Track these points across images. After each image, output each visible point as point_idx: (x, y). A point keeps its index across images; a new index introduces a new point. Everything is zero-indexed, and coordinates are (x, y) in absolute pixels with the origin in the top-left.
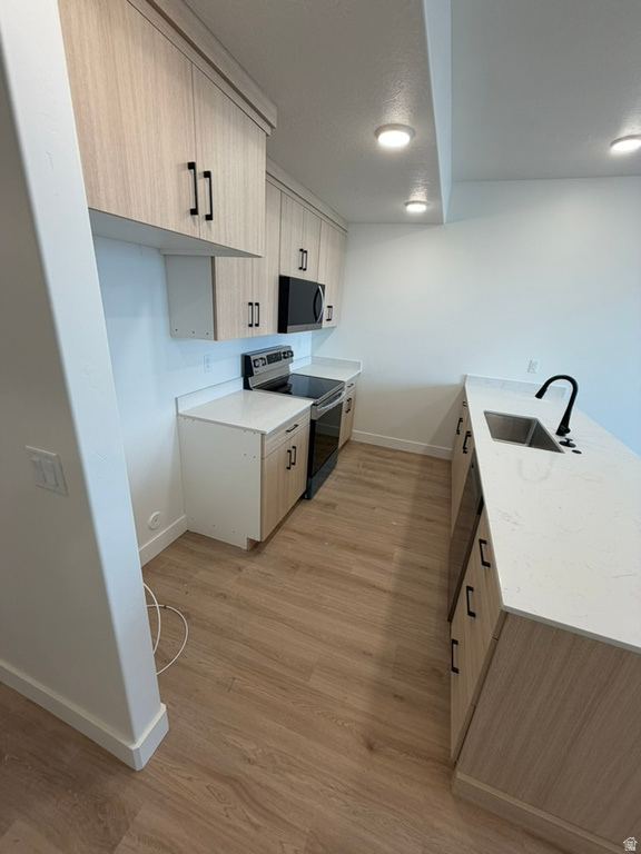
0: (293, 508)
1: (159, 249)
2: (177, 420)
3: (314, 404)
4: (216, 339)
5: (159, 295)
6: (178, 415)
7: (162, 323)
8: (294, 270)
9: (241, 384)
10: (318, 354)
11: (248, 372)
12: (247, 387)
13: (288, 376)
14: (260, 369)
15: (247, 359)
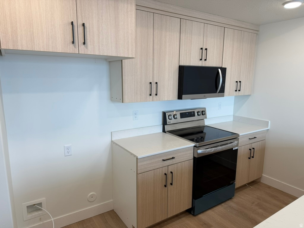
0: (177, 216)
1: (106, 59)
2: (112, 144)
3: (194, 146)
4: (123, 102)
5: (105, 81)
6: (112, 141)
7: (106, 94)
8: (194, 61)
9: (160, 129)
10: (236, 115)
11: (165, 123)
12: (164, 131)
13: (204, 127)
14: (173, 121)
15: (164, 114)
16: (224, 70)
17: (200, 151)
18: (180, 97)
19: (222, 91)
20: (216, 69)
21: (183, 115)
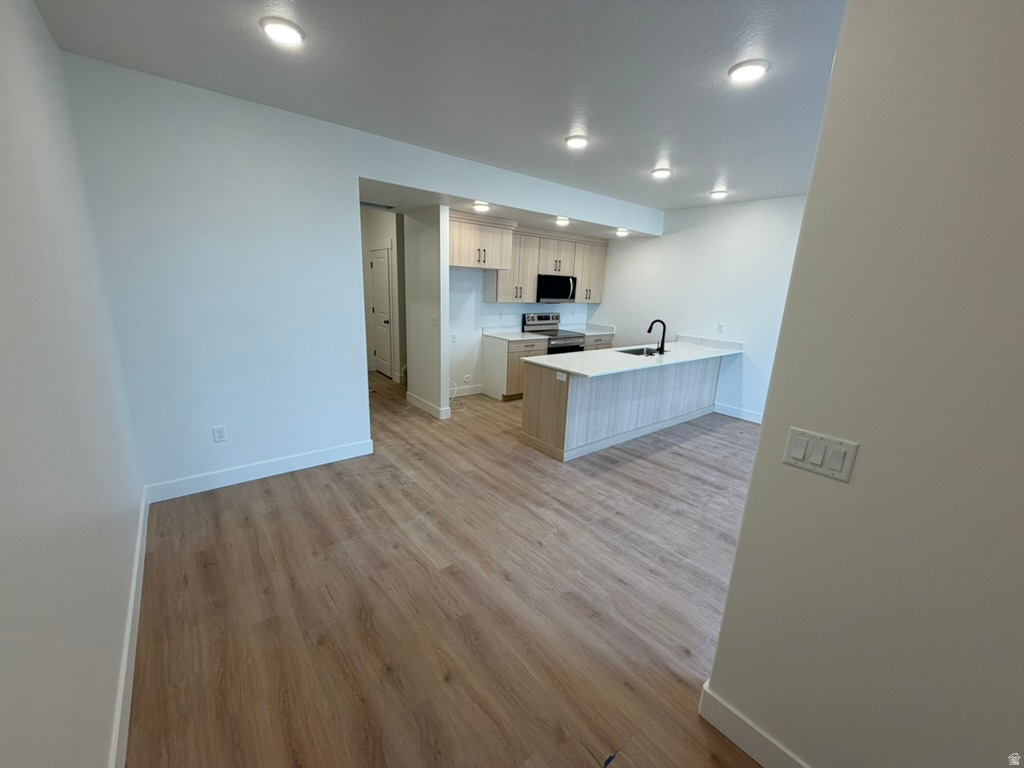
2: (482, 337)
3: (550, 339)
6: (483, 335)
7: (480, 295)
8: (550, 271)
9: (520, 329)
10: (590, 322)
11: (524, 323)
12: (523, 331)
13: (557, 330)
14: (531, 322)
15: (524, 316)
16: (574, 280)
17: (553, 343)
18: (538, 301)
19: (573, 297)
20: (567, 278)
21: (540, 318)
